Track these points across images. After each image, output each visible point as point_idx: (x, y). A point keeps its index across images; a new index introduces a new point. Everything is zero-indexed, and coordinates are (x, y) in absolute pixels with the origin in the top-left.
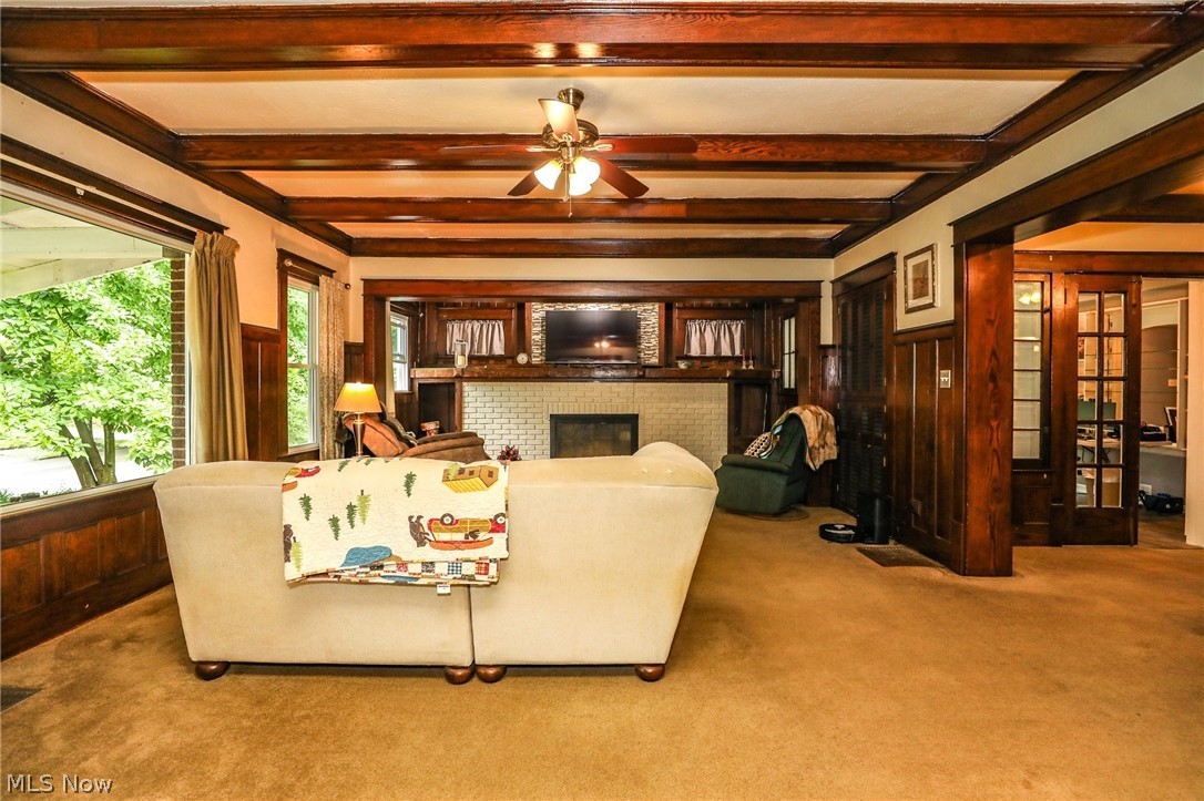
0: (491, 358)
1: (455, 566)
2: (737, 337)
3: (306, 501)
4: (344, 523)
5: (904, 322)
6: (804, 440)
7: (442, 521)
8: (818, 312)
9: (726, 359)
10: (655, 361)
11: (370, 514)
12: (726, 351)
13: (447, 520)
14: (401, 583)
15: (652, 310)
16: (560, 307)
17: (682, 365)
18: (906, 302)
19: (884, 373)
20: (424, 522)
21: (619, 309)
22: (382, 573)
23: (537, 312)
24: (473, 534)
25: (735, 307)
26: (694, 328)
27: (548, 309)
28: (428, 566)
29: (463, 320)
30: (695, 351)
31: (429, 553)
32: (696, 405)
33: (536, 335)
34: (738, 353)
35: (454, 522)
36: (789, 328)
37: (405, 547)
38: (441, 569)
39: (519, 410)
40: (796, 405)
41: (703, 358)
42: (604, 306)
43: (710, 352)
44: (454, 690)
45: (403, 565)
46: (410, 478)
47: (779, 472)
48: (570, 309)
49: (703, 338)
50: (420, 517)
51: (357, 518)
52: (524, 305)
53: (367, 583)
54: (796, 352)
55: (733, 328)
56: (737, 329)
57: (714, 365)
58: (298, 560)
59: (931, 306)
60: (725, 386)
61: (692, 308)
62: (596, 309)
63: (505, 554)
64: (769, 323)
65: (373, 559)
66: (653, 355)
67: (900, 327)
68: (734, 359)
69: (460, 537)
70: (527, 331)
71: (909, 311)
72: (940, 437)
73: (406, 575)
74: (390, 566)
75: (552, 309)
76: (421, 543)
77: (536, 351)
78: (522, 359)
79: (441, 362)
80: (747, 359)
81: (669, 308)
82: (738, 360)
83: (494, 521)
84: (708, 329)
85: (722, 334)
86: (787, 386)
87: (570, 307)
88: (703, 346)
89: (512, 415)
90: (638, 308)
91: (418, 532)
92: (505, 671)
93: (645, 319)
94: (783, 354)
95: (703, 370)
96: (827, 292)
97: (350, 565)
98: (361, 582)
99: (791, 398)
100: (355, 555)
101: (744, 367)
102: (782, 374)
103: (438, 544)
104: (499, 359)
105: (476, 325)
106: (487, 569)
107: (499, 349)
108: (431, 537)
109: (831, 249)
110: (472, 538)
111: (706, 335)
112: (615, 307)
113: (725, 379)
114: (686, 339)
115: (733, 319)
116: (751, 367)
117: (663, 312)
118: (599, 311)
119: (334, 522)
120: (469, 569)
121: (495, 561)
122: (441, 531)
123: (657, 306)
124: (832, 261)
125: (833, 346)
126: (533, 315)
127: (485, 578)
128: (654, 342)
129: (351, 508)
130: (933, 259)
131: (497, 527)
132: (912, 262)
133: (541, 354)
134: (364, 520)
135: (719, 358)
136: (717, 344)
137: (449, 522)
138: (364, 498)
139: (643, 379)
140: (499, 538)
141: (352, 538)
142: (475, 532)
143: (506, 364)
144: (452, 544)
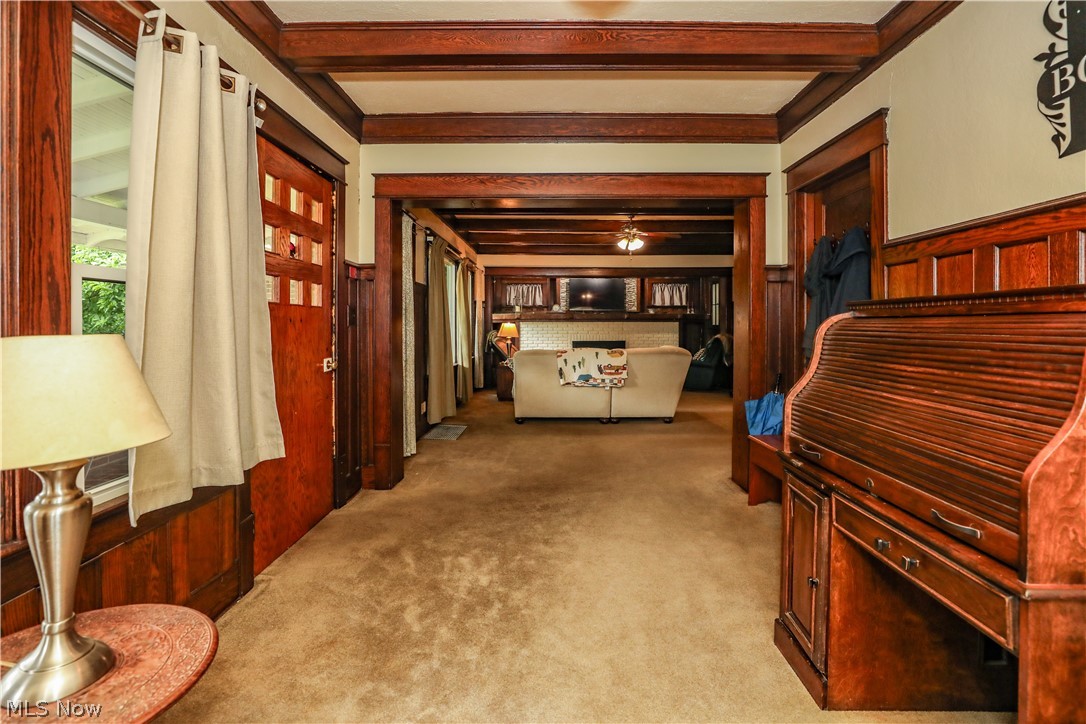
0: (534, 307)
1: (611, 381)
2: (684, 294)
3: (565, 360)
4: (577, 367)
6: (722, 351)
7: (608, 366)
9: (677, 307)
10: (634, 309)
12: (677, 302)
14: (594, 386)
15: (633, 281)
17: (651, 312)
20: (602, 367)
22: (588, 383)
26: (657, 288)
28: (603, 380)
29: (517, 284)
30: (658, 302)
31: (604, 376)
32: (659, 335)
33: (563, 293)
34: (684, 304)
35: (612, 367)
36: (716, 290)
37: (595, 373)
38: (607, 381)
39: (554, 339)
40: (718, 333)
41: (663, 307)
43: (667, 303)
44: (602, 426)
45: (595, 380)
46: (597, 354)
47: (709, 367)
49: (664, 295)
50: (601, 365)
51: (582, 366)
52: (556, 279)
53: (584, 386)
54: (719, 304)
55: (681, 288)
56: (684, 289)
57: (670, 312)
58: (565, 378)
60: (677, 324)
63: (626, 377)
64: (703, 286)
65: (586, 378)
66: (633, 306)
68: (682, 307)
69: (614, 371)
70: (557, 292)
73: (596, 383)
74: (591, 381)
76: (601, 373)
77: (563, 303)
78: (556, 308)
79: (503, 310)
80: (690, 307)
81: (643, 280)
82: (684, 308)
83: (623, 367)
84: (666, 289)
85: (674, 292)
86: (714, 323)
88: (663, 300)
91: (600, 370)
92: (620, 420)
93: (628, 286)
94: (712, 304)
95: (664, 315)
97: (581, 380)
98: (581, 386)
99: (716, 330)
100: (582, 377)
101: (687, 312)
102: (711, 317)
103: (606, 374)
104: (540, 308)
105: (525, 287)
106: (621, 382)
107: (539, 302)
108: (604, 371)
110: (617, 372)
111: (665, 293)
113: (676, 320)
114: (652, 296)
115: (681, 283)
116: (693, 313)
117: (640, 282)
119: (574, 367)
120: (615, 381)
121: (623, 379)
122: (607, 369)
126: (561, 285)
127: (620, 385)
128: (634, 297)
129: (579, 363)
131: (625, 369)
133: (566, 305)
134: (584, 366)
135: (672, 307)
136: (672, 298)
137: (610, 367)
138: (583, 360)
139: (628, 320)
140: (625, 372)
141: (580, 372)
142: (618, 370)
143: (545, 311)
144: (611, 374)
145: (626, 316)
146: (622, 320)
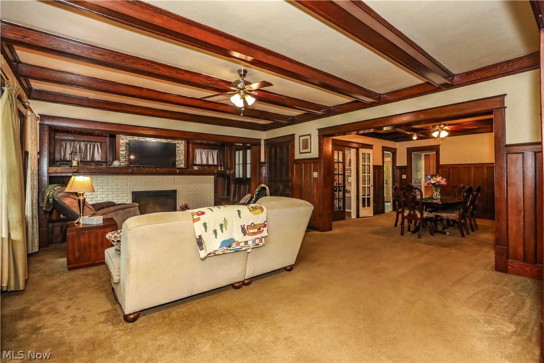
0: (93, 161)
1: (254, 241)
2: (215, 157)
3: (205, 225)
4: (219, 231)
5: (298, 156)
7: (251, 225)
8: (260, 150)
9: (211, 166)
10: (182, 166)
11: (228, 226)
12: (211, 162)
13: (252, 225)
14: (237, 251)
15: (181, 143)
16: (136, 138)
17: (196, 168)
18: (300, 150)
19: (290, 172)
20: (245, 227)
21: (166, 142)
22: (231, 248)
23: (123, 141)
24: (260, 229)
25: (214, 145)
26: (198, 152)
27: (129, 139)
28: (246, 242)
30: (198, 161)
31: (248, 238)
32: (201, 185)
33: (123, 151)
34: (216, 163)
35: (255, 225)
36: (239, 154)
37: (239, 237)
38: (250, 243)
39: (114, 190)
41: (202, 165)
42: (159, 140)
43: (205, 162)
45: (238, 244)
46: (239, 212)
48: (141, 140)
49: (203, 157)
50: (244, 225)
51: (224, 228)
52: (115, 135)
53: (225, 253)
55: (214, 153)
56: (215, 153)
57: (208, 168)
58: (206, 248)
59: (310, 152)
60: (212, 177)
61: (197, 143)
62: (155, 141)
63: (266, 234)
64: (227, 151)
65: (229, 243)
66: (182, 163)
67: (296, 158)
68: (215, 166)
69: (256, 230)
70: (117, 149)
71: (300, 153)
72: (313, 192)
73: (239, 247)
74: (234, 245)
75: (132, 139)
76: (245, 235)
77: (122, 159)
78: (116, 163)
80: (220, 166)
81: (188, 143)
83: (264, 224)
84: (204, 153)
85: (209, 155)
86: (237, 176)
87: (142, 139)
88: (202, 160)
89: (109, 193)
90: (176, 142)
91: (244, 231)
92: (252, 280)
93: (178, 147)
94: (235, 164)
95: (205, 170)
96: (263, 143)
97: (222, 247)
98: (223, 254)
100: (224, 243)
101: (219, 169)
102: (235, 172)
103: (249, 234)
104: (98, 163)
105: (82, 144)
106: (262, 241)
107: (98, 158)
108: (247, 232)
109: (264, 128)
110: (259, 231)
111: (203, 155)
112: (164, 141)
113: (214, 174)
114: (194, 158)
115: (213, 149)
116: (222, 169)
117: (186, 145)
118: (157, 142)
119: (215, 232)
120: (257, 241)
121: (264, 237)
122: (250, 229)
123: (183, 141)
124: (264, 132)
125: (265, 163)
126: (121, 141)
127: (261, 244)
128: (182, 157)
129: (221, 225)
130: (310, 138)
131: (265, 226)
132: (301, 138)
133: (125, 161)
134: (226, 229)
135: (208, 165)
136: (207, 159)
137: (253, 226)
138: (225, 221)
139: (180, 174)
140: (265, 229)
141: (223, 236)
142: (260, 228)
143: (104, 166)
144: (254, 234)
145: (178, 171)
146: (174, 174)
